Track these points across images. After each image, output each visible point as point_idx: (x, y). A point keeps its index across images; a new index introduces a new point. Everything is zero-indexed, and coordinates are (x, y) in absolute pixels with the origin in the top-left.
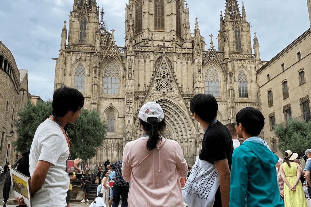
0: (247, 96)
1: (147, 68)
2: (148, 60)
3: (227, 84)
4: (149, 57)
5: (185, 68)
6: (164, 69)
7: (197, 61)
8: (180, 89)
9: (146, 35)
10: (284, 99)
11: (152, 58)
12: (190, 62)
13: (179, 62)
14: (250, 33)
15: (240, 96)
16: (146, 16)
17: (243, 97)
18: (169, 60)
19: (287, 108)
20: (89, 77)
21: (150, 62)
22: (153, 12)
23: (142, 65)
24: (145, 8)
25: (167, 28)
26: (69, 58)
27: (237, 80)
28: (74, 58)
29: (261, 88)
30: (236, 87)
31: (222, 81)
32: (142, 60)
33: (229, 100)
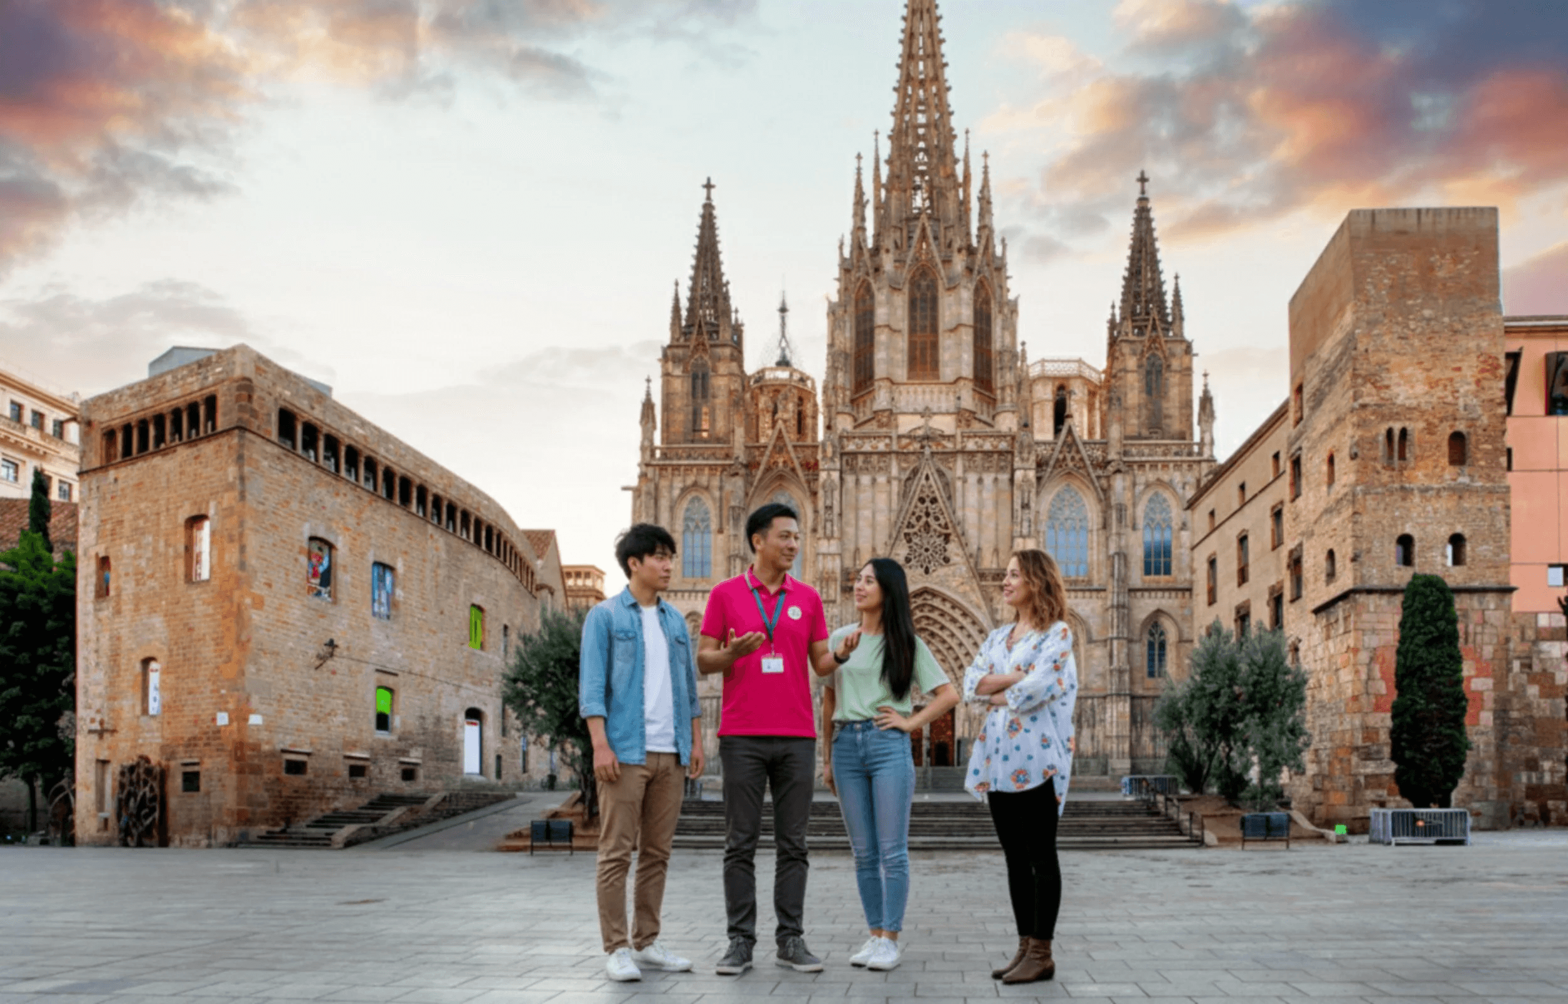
0: (1168, 571)
1: (882, 499)
2: (882, 479)
3: (1107, 539)
4: (886, 469)
5: (988, 495)
6: (928, 503)
7: (1019, 475)
8: (974, 559)
9: (881, 399)
10: (1240, 585)
11: (894, 471)
12: (1004, 477)
13: (972, 478)
14: (1190, 375)
15: (1147, 572)
16: (881, 337)
17: (1157, 572)
18: (941, 474)
19: (1242, 612)
20: (720, 537)
21: (889, 482)
22: (904, 325)
23: (865, 496)
24: (881, 314)
25: (947, 372)
26: (664, 483)
27: (1141, 523)
28: (678, 484)
29: (1196, 550)
30: (1136, 544)
31: (1095, 527)
32: (865, 479)
33: (1112, 586)
